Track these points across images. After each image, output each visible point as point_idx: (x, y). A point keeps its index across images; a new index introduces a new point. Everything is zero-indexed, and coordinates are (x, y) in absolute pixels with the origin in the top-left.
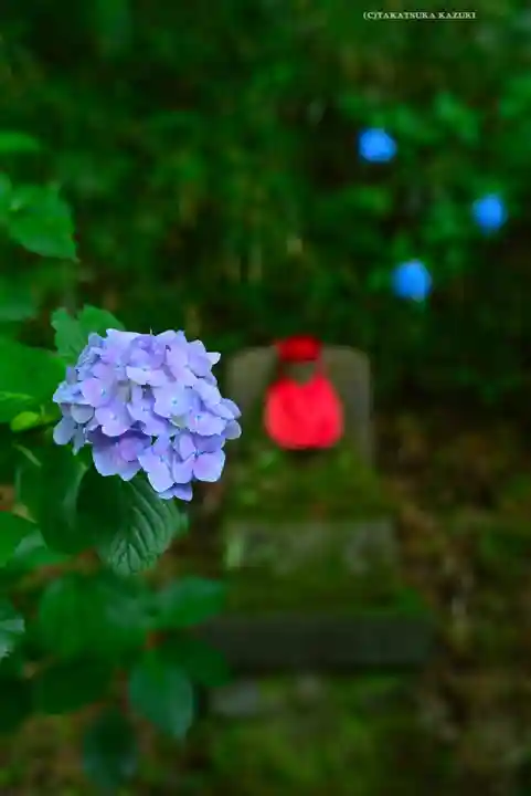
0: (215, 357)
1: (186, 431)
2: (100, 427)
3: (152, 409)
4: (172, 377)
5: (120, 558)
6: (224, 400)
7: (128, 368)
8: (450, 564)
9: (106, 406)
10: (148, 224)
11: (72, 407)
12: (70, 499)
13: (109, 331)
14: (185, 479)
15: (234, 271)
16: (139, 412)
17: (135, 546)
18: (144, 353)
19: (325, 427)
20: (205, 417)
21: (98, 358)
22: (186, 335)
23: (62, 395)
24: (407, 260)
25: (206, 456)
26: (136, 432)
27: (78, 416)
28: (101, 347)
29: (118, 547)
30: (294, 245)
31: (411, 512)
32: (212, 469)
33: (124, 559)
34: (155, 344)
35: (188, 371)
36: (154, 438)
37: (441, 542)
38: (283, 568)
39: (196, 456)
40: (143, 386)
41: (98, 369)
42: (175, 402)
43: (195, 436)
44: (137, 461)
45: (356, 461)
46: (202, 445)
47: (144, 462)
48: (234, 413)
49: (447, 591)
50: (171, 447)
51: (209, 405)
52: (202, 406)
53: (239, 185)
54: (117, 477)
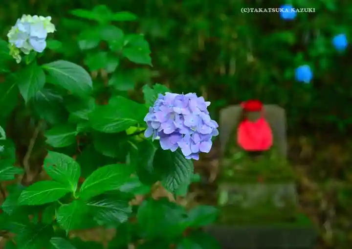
0: (208, 103)
1: (196, 132)
2: (163, 130)
3: (183, 123)
4: (191, 112)
5: (170, 184)
6: (212, 121)
7: (174, 108)
8: (324, 205)
9: (166, 122)
10: (184, 50)
11: (152, 123)
12: (150, 162)
13: (166, 93)
14: (196, 151)
15: (223, 70)
16: (178, 124)
17: (176, 179)
18: (180, 101)
19: (264, 142)
20: (204, 127)
21: (162, 104)
22: (197, 94)
23: (147, 118)
24: (302, 64)
25: (205, 142)
26: (177, 132)
27: (154, 126)
28: (163, 99)
29: (169, 180)
30: (250, 58)
31: (306, 182)
32: (207, 147)
33: (172, 184)
34: (184, 98)
35: (198, 109)
36: (184, 135)
37: (320, 195)
38: (245, 205)
39: (201, 142)
40: (180, 115)
41: (162, 108)
42: (192, 121)
43: (200, 135)
44: (177, 144)
45: (279, 157)
46: (203, 138)
47: (180, 144)
48: (216, 126)
49: (323, 217)
50: (191, 139)
51: (206, 122)
52: (203, 123)
53: (225, 31)
54: (169, 150)
